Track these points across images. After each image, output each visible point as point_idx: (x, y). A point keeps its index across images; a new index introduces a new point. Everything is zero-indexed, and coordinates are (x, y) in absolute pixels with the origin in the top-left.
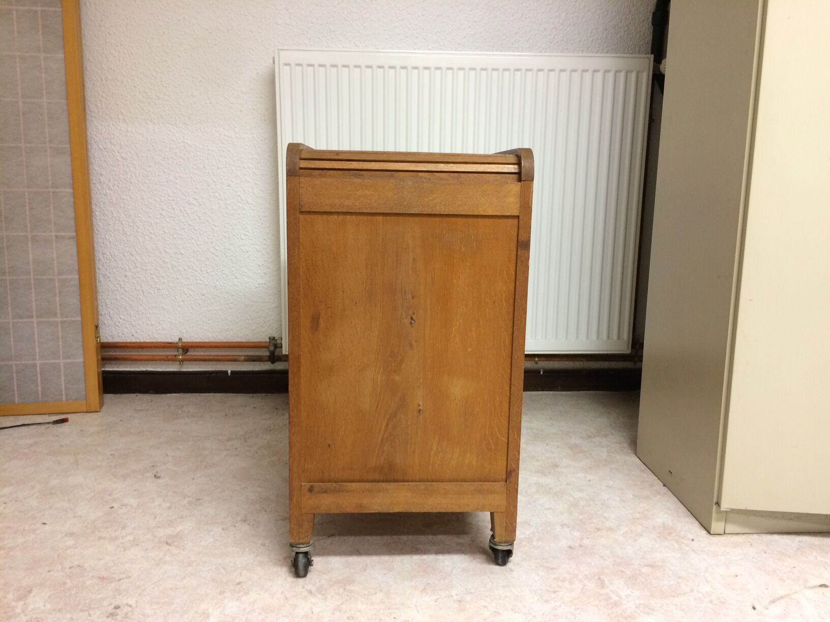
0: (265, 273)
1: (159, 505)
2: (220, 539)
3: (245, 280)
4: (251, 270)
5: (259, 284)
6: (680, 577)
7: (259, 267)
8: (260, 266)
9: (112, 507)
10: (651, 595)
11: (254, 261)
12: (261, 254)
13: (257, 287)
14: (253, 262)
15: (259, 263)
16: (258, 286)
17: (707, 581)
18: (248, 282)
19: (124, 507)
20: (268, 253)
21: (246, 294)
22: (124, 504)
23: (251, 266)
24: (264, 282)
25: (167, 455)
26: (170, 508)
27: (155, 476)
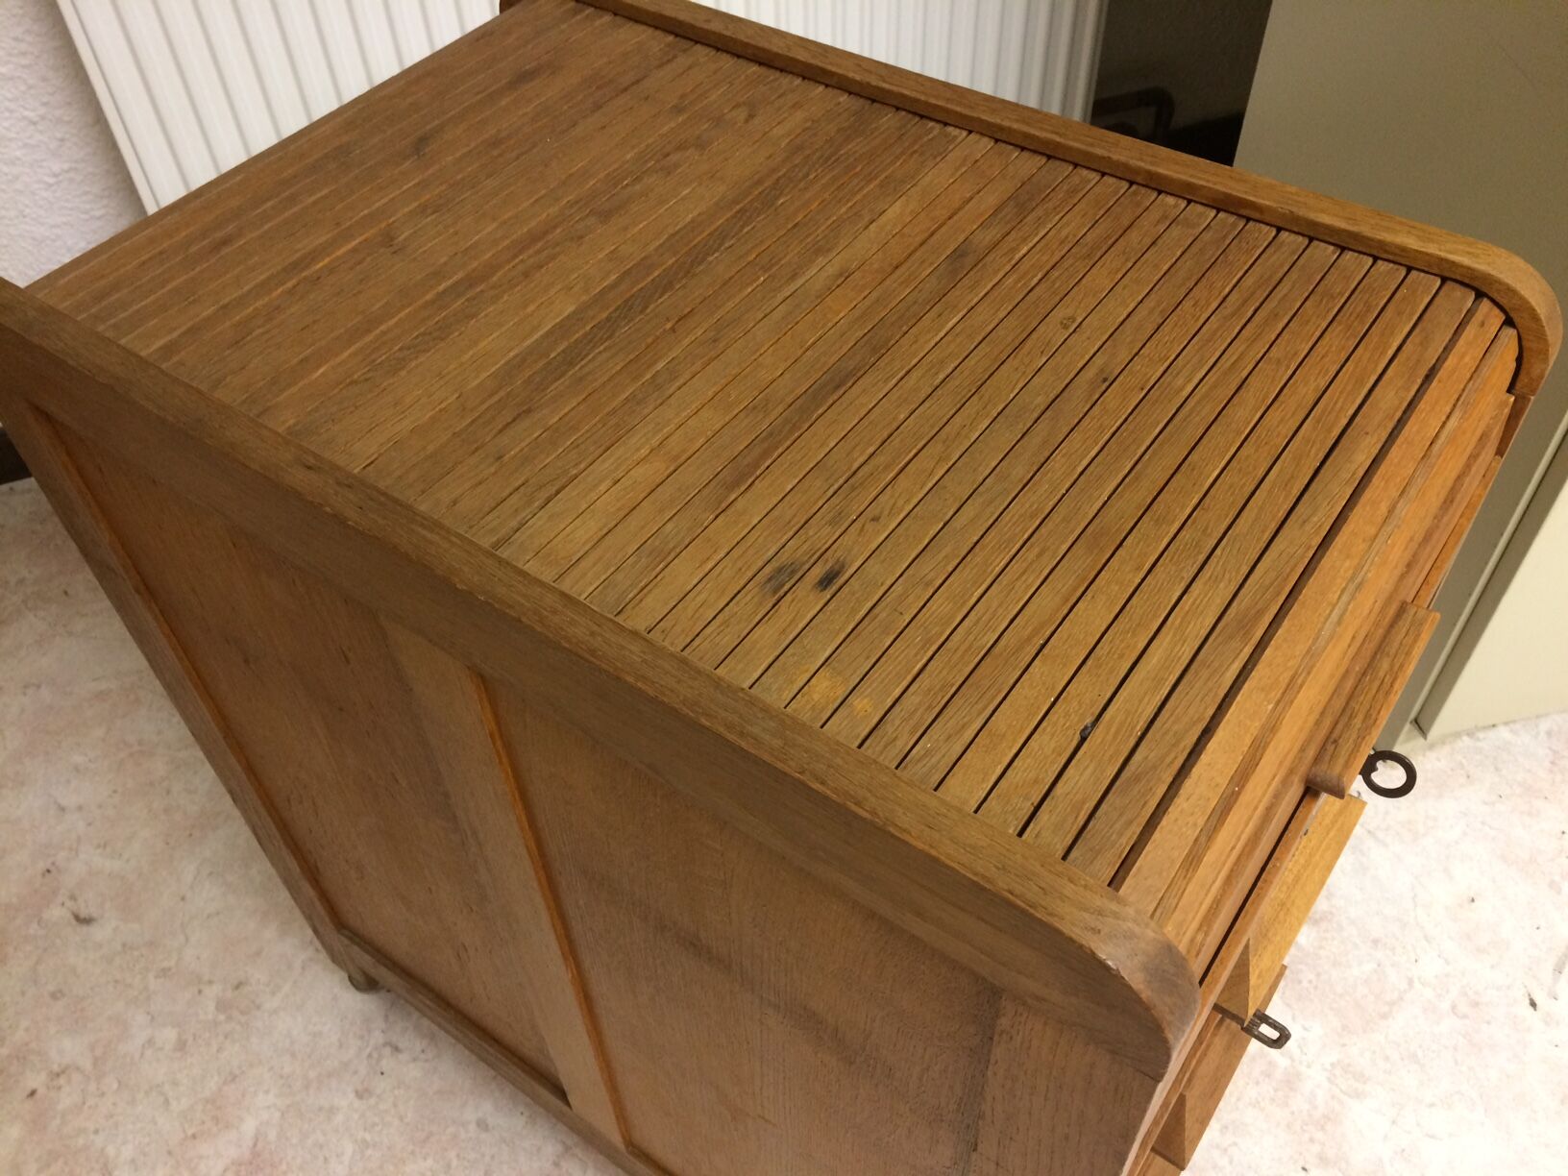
0: (62, 140)
1: (150, 1042)
2: (368, 1137)
3: (6, 174)
4: (10, 140)
5: (55, 175)
6: (1376, 942)
7: (32, 127)
8: (35, 123)
9: (33, 1093)
10: (1345, 1027)
11: (11, 111)
12: (23, 88)
13: (51, 185)
14: (7, 114)
15: (26, 113)
16: (51, 180)
17: (1426, 938)
18: (17, 178)
19: (62, 1081)
20: (44, 79)
21: (27, 211)
22: (56, 1068)
23: (7, 129)
24: (66, 166)
25: (63, 809)
26: (181, 1046)
27: (77, 918)
